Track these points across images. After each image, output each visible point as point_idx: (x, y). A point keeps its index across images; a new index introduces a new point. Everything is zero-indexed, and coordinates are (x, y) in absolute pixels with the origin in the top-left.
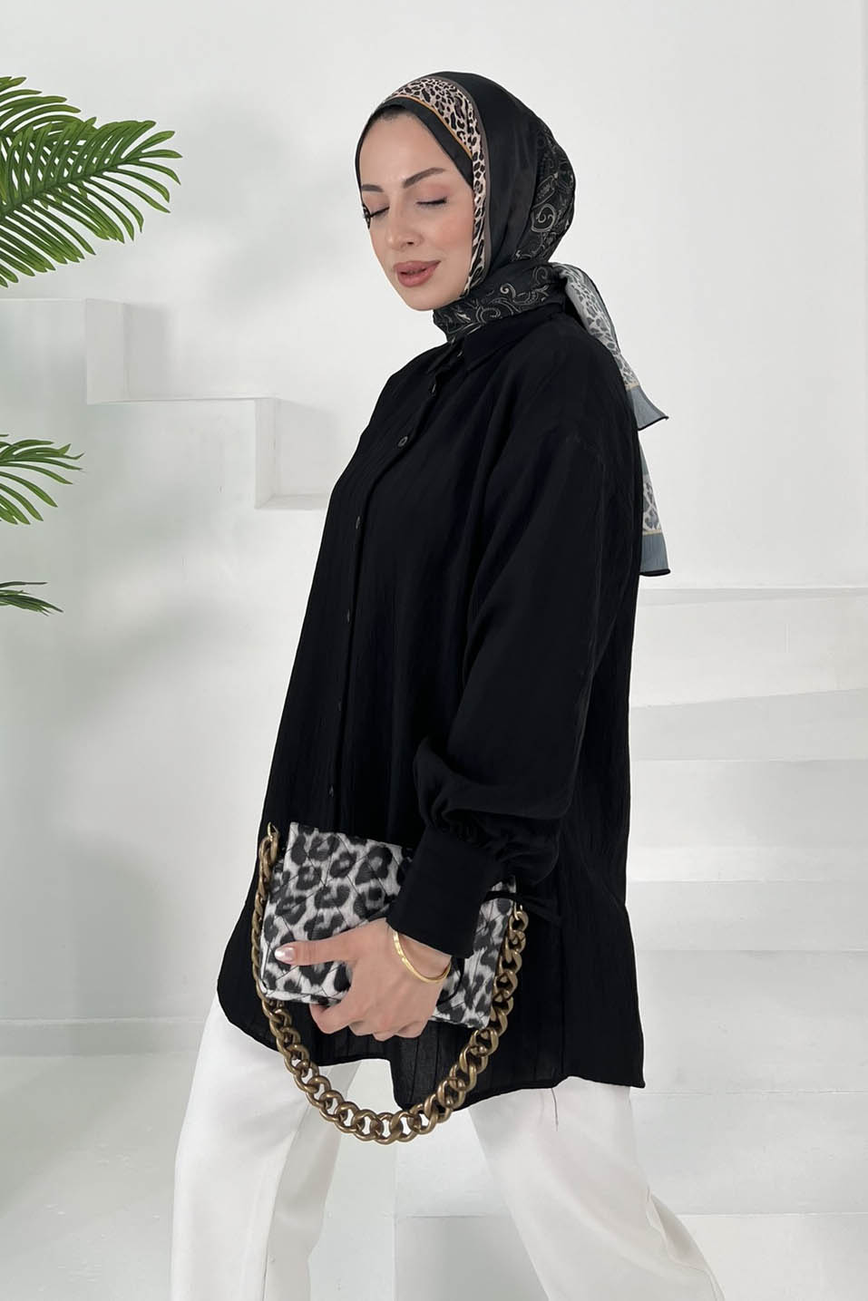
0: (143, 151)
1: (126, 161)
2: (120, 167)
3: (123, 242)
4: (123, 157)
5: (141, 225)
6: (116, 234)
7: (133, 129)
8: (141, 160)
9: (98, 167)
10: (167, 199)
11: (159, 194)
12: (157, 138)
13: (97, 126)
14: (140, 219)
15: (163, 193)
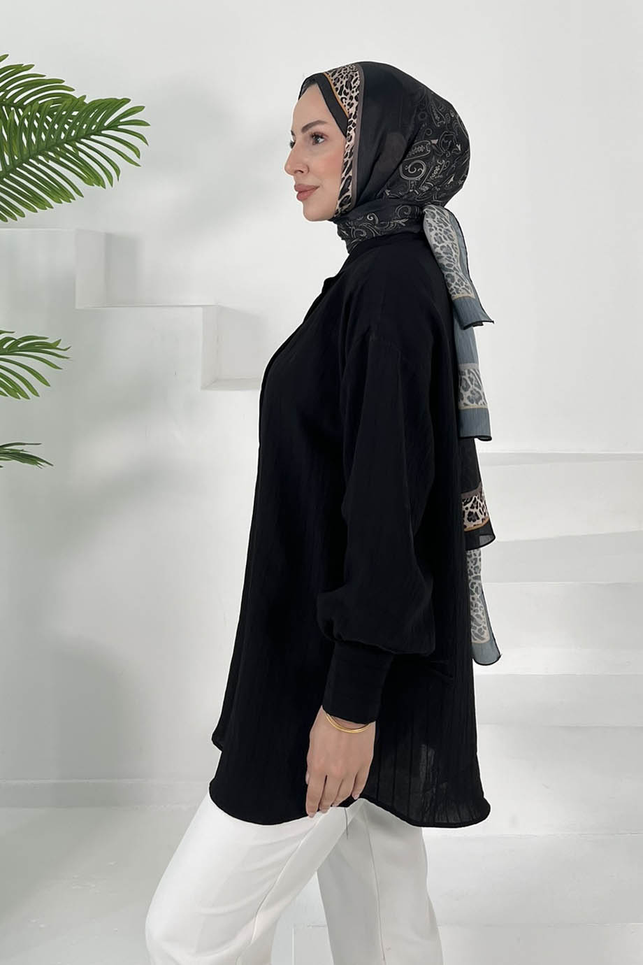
0: (121, 121)
1: (108, 128)
2: (103, 132)
3: (105, 188)
4: (106, 124)
5: (118, 175)
6: (99, 182)
7: (114, 104)
8: (119, 127)
9: (86, 132)
10: (139, 156)
11: (133, 153)
12: (132, 110)
13: (87, 101)
14: (118, 171)
15: (136, 153)
